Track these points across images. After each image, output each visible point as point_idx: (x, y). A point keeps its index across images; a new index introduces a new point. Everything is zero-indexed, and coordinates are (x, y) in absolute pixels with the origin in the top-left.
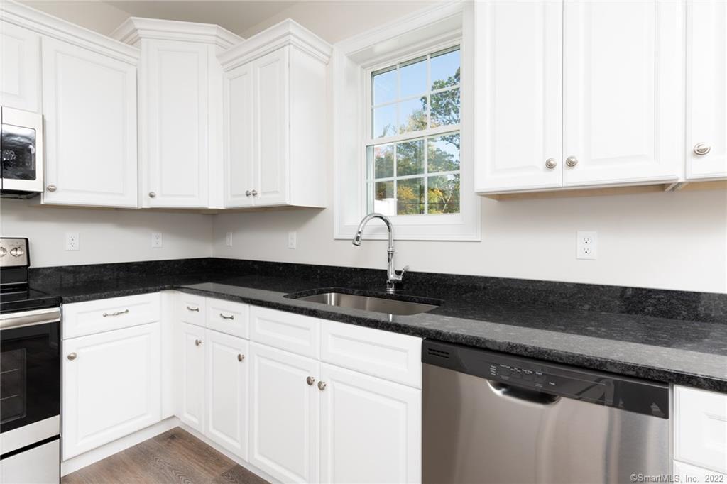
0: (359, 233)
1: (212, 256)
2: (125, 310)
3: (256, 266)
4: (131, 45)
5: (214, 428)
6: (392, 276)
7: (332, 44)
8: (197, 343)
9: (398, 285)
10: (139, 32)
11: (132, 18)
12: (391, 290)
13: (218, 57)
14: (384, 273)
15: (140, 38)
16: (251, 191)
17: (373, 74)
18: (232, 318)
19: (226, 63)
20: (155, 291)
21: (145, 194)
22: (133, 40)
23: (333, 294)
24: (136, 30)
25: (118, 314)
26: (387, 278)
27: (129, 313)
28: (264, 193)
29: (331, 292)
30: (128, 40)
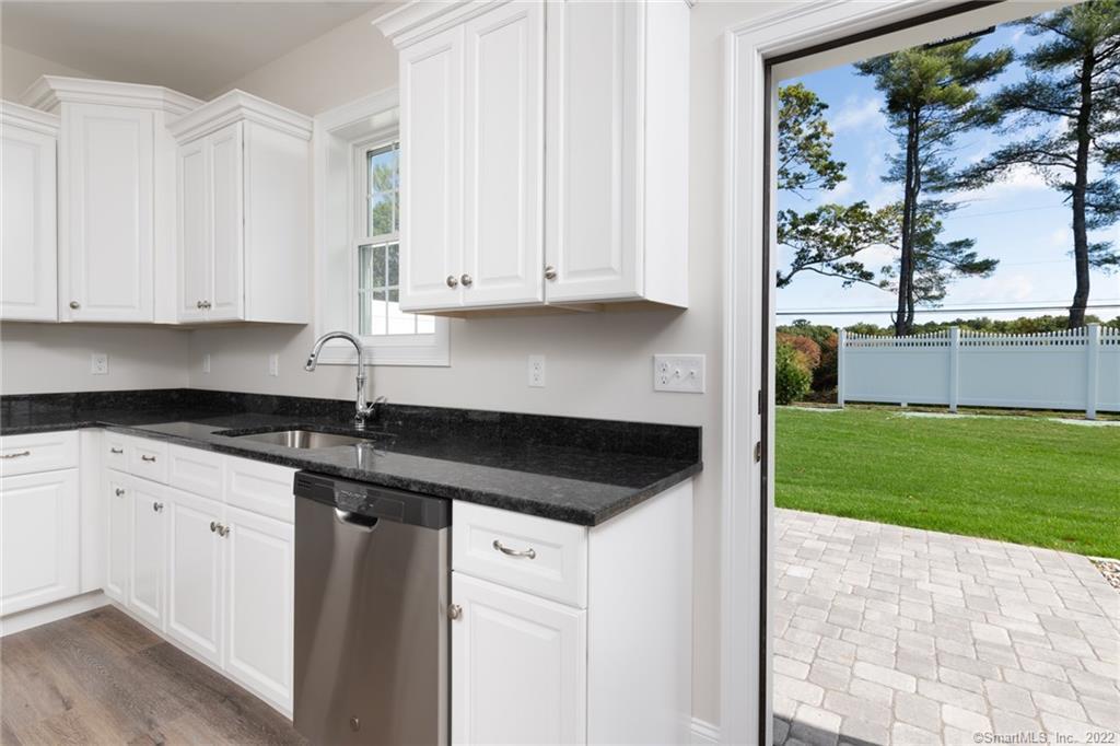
0: (313, 356)
1: (187, 387)
2: (23, 452)
3: (233, 399)
4: (48, 111)
5: (137, 597)
6: (361, 407)
7: (312, 116)
8: (118, 493)
9: (368, 419)
10: (57, 94)
11: (45, 76)
12: (360, 427)
13: (167, 126)
14: (353, 404)
15: (59, 102)
16: (202, 302)
17: (370, 154)
18: (153, 459)
19: (180, 135)
20: (70, 428)
21: (65, 304)
22: (50, 105)
23: (297, 433)
24: (53, 91)
25: (14, 456)
26: (355, 411)
27: (29, 457)
28: (218, 305)
29: (293, 429)
30: (42, 105)
